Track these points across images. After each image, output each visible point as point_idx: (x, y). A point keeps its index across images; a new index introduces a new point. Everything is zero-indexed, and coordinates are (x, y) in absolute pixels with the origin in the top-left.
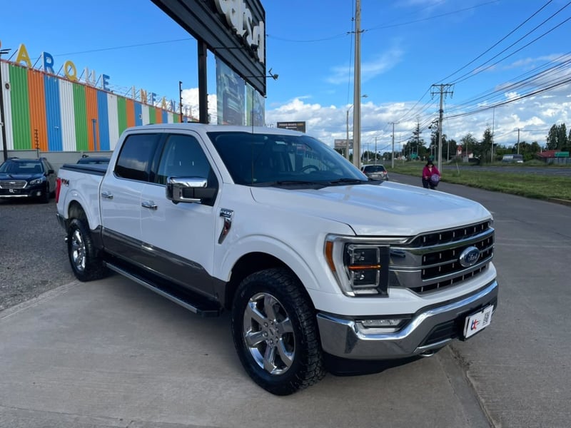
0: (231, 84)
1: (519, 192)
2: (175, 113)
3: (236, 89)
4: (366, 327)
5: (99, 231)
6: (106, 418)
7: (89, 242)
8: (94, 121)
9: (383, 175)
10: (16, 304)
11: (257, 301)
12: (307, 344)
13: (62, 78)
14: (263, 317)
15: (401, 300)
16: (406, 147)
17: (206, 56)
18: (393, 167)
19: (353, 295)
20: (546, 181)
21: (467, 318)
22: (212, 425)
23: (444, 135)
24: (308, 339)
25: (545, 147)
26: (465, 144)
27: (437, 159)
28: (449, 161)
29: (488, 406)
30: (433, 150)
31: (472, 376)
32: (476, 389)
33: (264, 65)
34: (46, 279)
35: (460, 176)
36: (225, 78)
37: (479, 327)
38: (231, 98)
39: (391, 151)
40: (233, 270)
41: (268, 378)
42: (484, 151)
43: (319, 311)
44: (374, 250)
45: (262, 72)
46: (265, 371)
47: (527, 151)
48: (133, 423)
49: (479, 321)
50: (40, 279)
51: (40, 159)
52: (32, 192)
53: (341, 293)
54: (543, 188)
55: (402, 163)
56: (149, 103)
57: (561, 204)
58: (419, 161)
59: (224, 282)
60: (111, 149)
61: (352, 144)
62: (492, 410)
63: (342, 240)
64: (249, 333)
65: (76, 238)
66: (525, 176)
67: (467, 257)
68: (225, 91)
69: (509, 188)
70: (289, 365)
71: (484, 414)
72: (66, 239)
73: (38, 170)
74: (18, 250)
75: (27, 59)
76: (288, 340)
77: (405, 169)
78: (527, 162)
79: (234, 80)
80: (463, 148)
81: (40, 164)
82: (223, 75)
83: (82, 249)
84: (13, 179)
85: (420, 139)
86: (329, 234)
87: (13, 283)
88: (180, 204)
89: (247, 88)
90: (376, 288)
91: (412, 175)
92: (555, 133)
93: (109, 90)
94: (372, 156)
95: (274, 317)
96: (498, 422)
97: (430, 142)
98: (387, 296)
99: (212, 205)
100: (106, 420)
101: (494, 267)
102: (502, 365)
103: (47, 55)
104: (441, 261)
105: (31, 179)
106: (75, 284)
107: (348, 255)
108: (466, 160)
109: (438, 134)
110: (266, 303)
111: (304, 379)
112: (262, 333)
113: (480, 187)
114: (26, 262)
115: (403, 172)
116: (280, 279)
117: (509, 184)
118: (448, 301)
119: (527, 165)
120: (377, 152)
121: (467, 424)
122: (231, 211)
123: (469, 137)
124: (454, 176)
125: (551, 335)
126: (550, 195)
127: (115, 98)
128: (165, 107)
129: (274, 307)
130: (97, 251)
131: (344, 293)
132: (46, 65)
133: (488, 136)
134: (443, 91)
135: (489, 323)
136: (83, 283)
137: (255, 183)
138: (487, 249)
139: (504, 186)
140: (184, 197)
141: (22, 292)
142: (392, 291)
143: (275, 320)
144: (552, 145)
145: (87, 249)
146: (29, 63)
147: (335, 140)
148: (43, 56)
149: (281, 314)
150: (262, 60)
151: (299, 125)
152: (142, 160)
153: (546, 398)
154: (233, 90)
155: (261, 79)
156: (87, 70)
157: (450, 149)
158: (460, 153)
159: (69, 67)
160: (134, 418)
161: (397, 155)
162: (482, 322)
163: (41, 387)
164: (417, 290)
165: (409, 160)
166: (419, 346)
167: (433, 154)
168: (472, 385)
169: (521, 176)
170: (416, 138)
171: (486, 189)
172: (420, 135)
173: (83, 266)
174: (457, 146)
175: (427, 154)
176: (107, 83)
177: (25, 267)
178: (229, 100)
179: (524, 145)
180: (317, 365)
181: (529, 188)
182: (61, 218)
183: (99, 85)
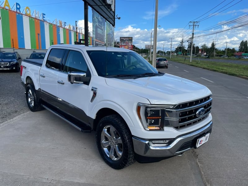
0: (99, 22)
1: (225, 72)
2: (74, 32)
3: (101, 24)
4: (154, 144)
5: (39, 90)
6: (41, 178)
7: (35, 95)
8: (38, 34)
9: (166, 63)
10: (4, 122)
11: (107, 128)
12: (128, 150)
13: (24, 15)
14: (109, 135)
15: (170, 132)
16: (177, 49)
17: (88, 9)
18: (170, 58)
19: (149, 130)
20: (237, 67)
21: (198, 140)
22: (86, 182)
23: (194, 44)
24: (129, 147)
25: (238, 51)
26: (203, 49)
27: (190, 55)
28: (195, 56)
29: (205, 176)
30: (189, 51)
31: (199, 161)
32: (200, 167)
33: (114, 12)
34: (17, 110)
35: (200, 63)
36: (96, 19)
37: (203, 143)
38: (99, 28)
39: (170, 51)
40: (97, 114)
41: (111, 162)
42: (211, 52)
43: (133, 136)
44: (159, 110)
45: (114, 15)
46: (110, 158)
47: (230, 52)
48: (53, 181)
49: (203, 140)
50: (14, 110)
51: (15, 53)
52: (11, 67)
53: (143, 128)
54: (236, 71)
55: (175, 56)
56: (63, 26)
57: (243, 78)
58: (182, 55)
59: (93, 119)
60: (46, 49)
61: (153, 47)
62: (206, 178)
63: (145, 106)
64: (103, 141)
65: (29, 93)
66: (228, 64)
67: (200, 112)
68: (96, 25)
69: (221, 70)
70: (120, 157)
71: (203, 180)
72: (25, 92)
73: (14, 57)
74: (5, 95)
75: (8, 6)
76: (120, 146)
77: (176, 59)
78: (229, 58)
79: (100, 20)
80: (202, 50)
81: (15, 55)
82: (95, 18)
83: (32, 98)
84: (3, 61)
85: (183, 46)
86: (139, 103)
87: (2, 112)
88: (74, 84)
89: (107, 23)
90: (158, 127)
91: (179, 62)
92: (242, 44)
93: (45, 20)
94: (162, 52)
95: (114, 136)
96: (208, 183)
97: (188, 47)
98: (163, 130)
99: (88, 85)
100: (41, 179)
101: (211, 115)
102: (212, 156)
103: (17, 4)
104: (188, 115)
105: (11, 62)
106: (29, 112)
107: (147, 112)
108: (202, 55)
109: (191, 44)
110: (111, 130)
111: (126, 164)
112: (109, 142)
113: (208, 69)
114: (8, 101)
115: (175, 61)
116: (117, 121)
117: (221, 68)
118: (190, 132)
119: (229, 59)
120: (164, 51)
121: (195, 185)
122: (96, 88)
123: (205, 45)
124: (197, 63)
125: (234, 142)
126: (238, 74)
127: (48, 24)
128: (70, 28)
129: (114, 132)
130: (39, 99)
131: (145, 129)
132: (17, 8)
133: (213, 45)
134: (194, 25)
135: (207, 140)
136: (33, 112)
137: (107, 75)
138: (209, 108)
139: (219, 69)
140: (76, 81)
141: (6, 116)
142: (166, 128)
143: (114, 137)
144: (241, 50)
145: (34, 98)
146: (9, 7)
147: (146, 45)
148: (15, 4)
149: (117, 135)
150: (113, 10)
151: (129, 38)
152: (59, 57)
153: (230, 173)
154: (100, 25)
155: (113, 19)
156: (35, 10)
157: (196, 50)
158: (200, 52)
159: (27, 10)
160: (53, 178)
161: (173, 52)
162: (204, 141)
163: (14, 162)
164: (177, 128)
165: (177, 55)
166: (176, 152)
167: (189, 53)
168: (198, 166)
169: (226, 64)
170: (181, 45)
171: (211, 70)
172: (183, 44)
173: (33, 105)
174: (200, 49)
175: (186, 52)
176: (44, 17)
177: (8, 104)
178: (98, 29)
179: (229, 49)
180: (132, 158)
181: (230, 70)
182: (23, 83)
183: (41, 18)
